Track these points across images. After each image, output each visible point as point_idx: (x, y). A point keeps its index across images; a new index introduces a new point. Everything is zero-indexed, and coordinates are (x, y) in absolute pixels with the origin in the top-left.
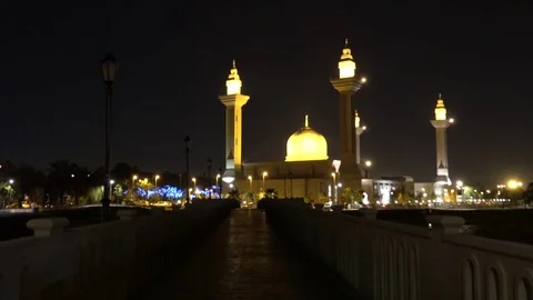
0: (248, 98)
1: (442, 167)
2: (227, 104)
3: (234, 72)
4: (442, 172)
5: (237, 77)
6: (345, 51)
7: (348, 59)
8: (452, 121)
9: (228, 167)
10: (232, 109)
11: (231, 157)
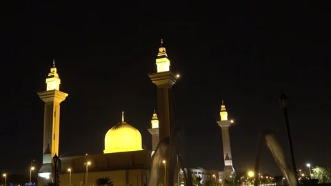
0: (67, 95)
1: (227, 158)
2: (45, 100)
3: (54, 70)
4: (228, 163)
5: (56, 75)
6: (161, 50)
7: (164, 57)
8: (232, 121)
9: (44, 163)
10: (51, 105)
11: (49, 152)
